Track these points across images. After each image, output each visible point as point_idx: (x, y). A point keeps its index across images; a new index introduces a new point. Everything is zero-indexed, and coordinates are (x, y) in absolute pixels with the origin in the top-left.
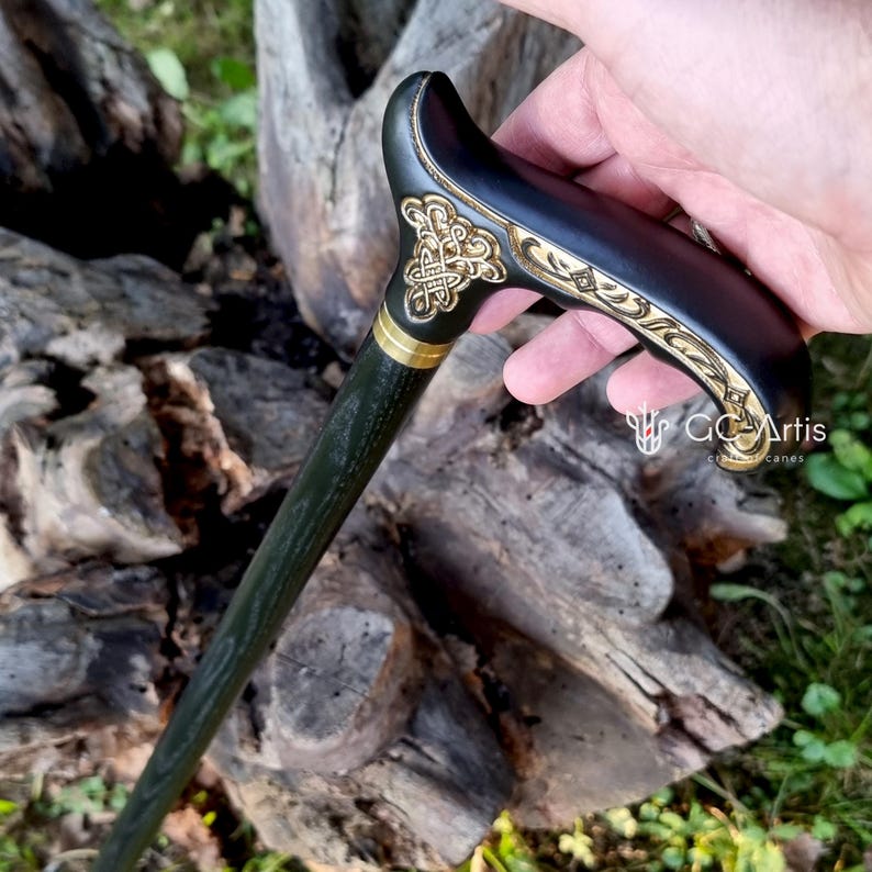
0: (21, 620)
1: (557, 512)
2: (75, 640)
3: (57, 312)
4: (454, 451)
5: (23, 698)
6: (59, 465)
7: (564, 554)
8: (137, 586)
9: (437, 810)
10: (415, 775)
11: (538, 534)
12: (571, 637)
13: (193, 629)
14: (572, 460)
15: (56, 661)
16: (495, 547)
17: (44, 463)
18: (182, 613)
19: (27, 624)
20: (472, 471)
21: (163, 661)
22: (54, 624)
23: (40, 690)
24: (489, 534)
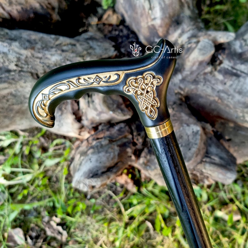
0: (97, 147)
1: (234, 86)
2: (112, 149)
3: (76, 57)
4: (199, 74)
5: (104, 167)
6: (93, 102)
7: (238, 97)
8: (122, 130)
9: (221, 173)
10: (211, 164)
11: (229, 93)
12: (242, 118)
13: (139, 137)
14: (235, 71)
15: (110, 155)
16: (217, 99)
17: (88, 102)
18: (135, 134)
19: (99, 147)
20: (205, 79)
21: (134, 148)
22: (106, 145)
23: (108, 164)
24: (214, 95)
